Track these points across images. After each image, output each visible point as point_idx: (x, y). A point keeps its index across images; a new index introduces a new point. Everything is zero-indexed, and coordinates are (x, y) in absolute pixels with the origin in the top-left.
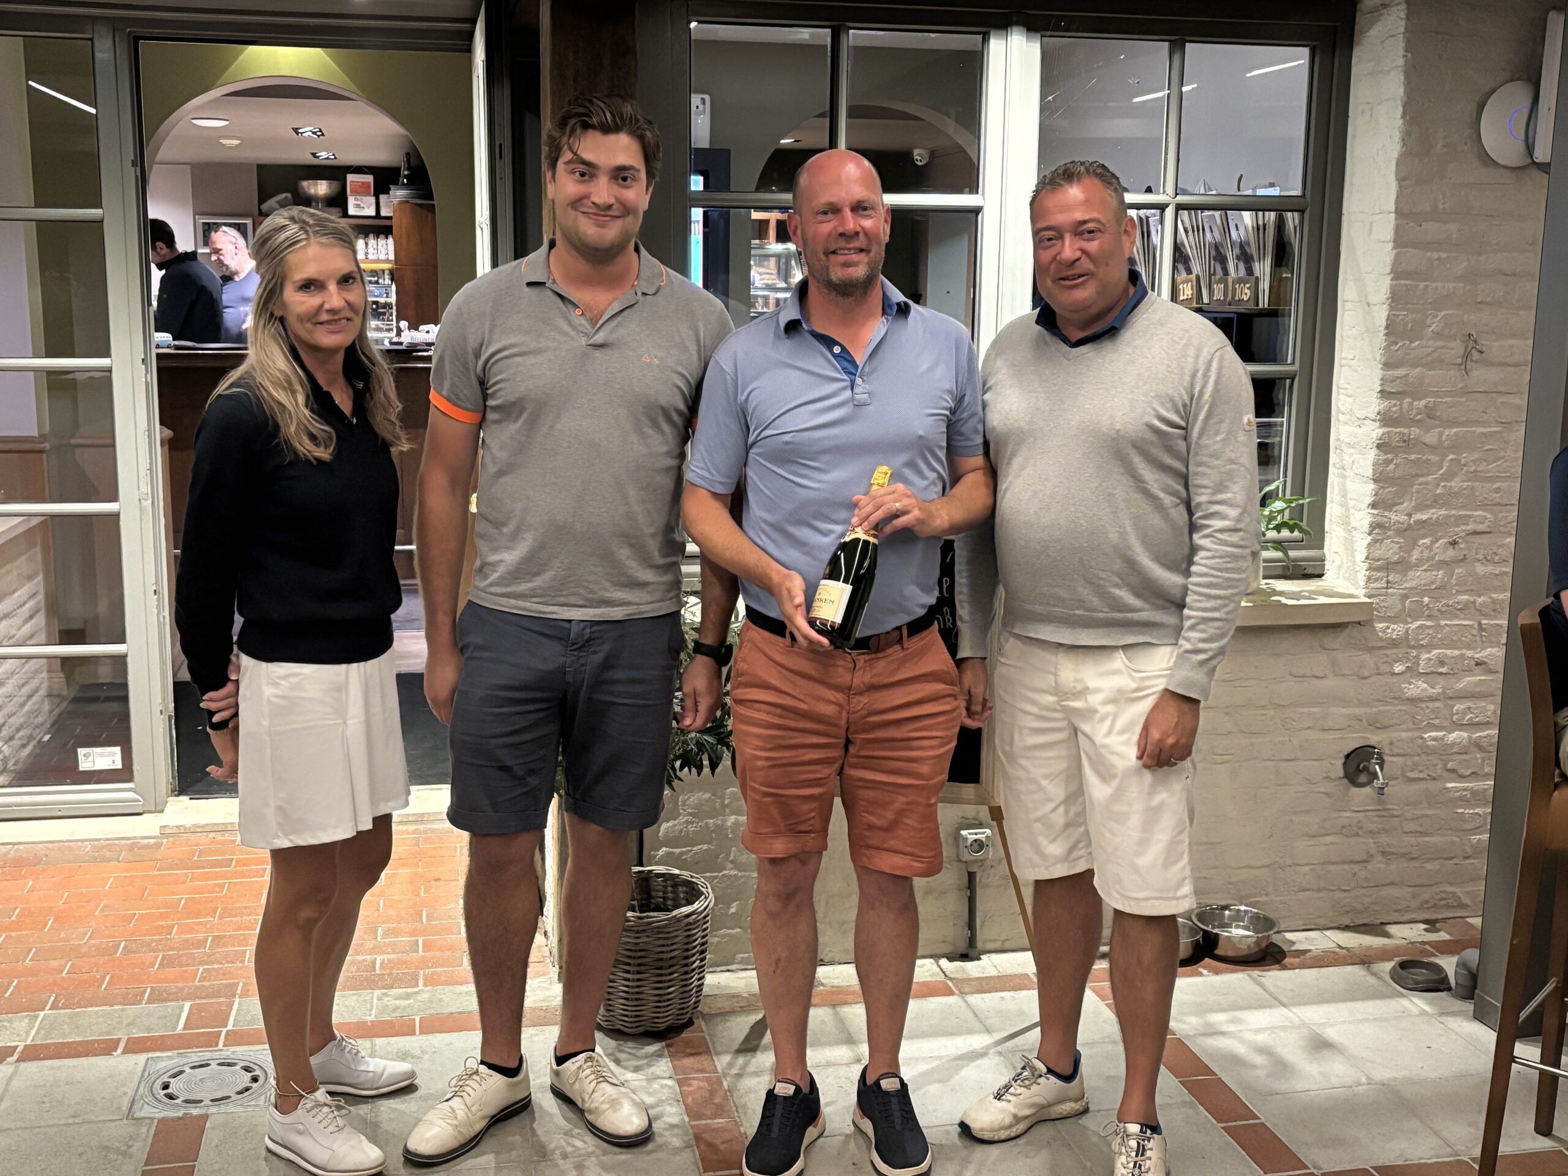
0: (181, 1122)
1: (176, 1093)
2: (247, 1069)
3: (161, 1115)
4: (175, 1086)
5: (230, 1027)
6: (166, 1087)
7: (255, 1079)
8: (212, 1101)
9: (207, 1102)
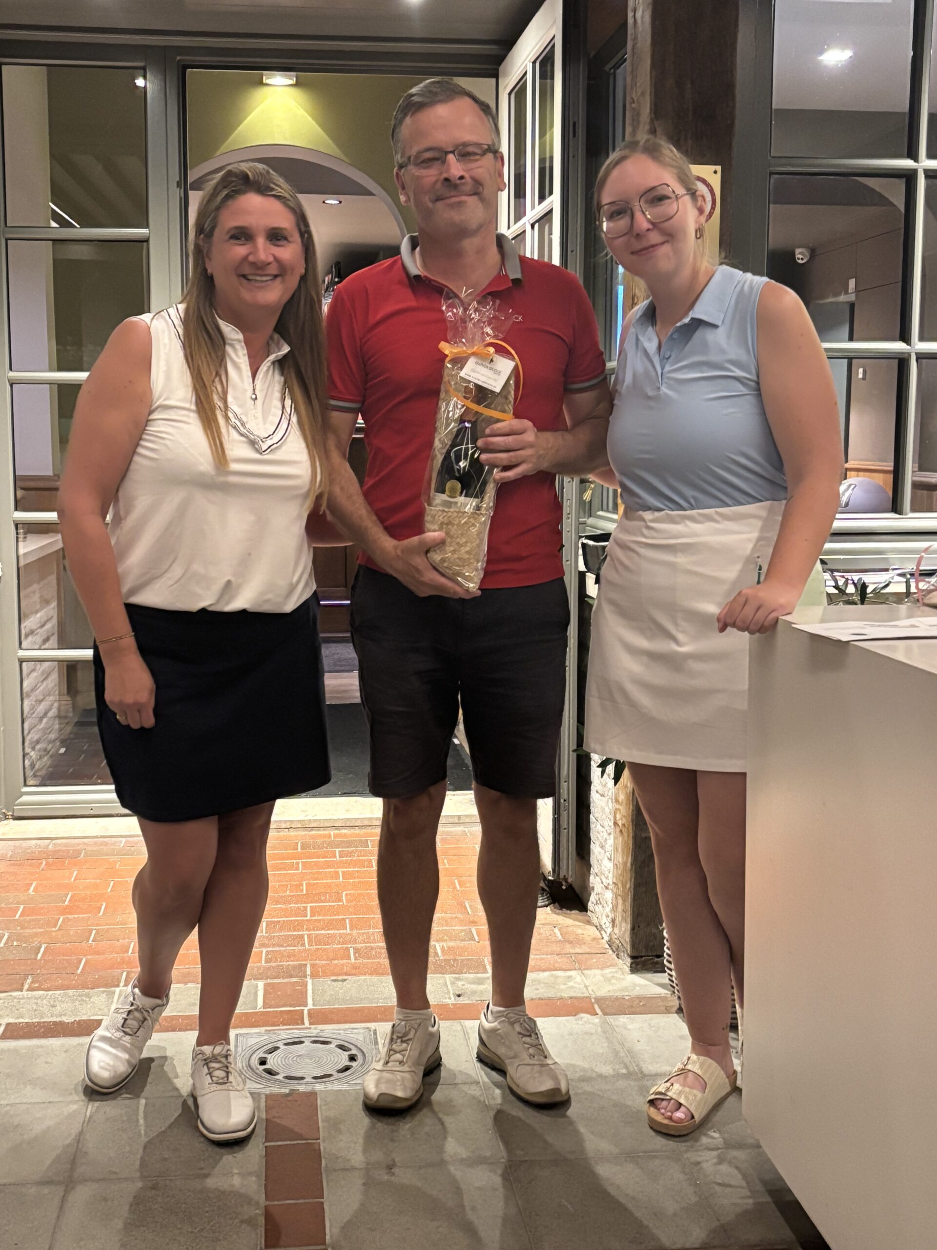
0: (289, 1098)
1: (275, 1069)
2: (341, 1047)
3: (268, 1091)
4: (273, 1062)
5: (310, 1006)
6: (263, 1062)
7: (352, 1058)
8: (315, 1078)
9: (308, 1079)
